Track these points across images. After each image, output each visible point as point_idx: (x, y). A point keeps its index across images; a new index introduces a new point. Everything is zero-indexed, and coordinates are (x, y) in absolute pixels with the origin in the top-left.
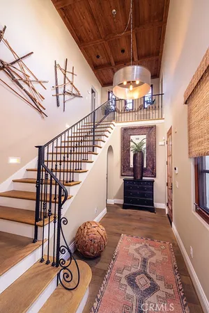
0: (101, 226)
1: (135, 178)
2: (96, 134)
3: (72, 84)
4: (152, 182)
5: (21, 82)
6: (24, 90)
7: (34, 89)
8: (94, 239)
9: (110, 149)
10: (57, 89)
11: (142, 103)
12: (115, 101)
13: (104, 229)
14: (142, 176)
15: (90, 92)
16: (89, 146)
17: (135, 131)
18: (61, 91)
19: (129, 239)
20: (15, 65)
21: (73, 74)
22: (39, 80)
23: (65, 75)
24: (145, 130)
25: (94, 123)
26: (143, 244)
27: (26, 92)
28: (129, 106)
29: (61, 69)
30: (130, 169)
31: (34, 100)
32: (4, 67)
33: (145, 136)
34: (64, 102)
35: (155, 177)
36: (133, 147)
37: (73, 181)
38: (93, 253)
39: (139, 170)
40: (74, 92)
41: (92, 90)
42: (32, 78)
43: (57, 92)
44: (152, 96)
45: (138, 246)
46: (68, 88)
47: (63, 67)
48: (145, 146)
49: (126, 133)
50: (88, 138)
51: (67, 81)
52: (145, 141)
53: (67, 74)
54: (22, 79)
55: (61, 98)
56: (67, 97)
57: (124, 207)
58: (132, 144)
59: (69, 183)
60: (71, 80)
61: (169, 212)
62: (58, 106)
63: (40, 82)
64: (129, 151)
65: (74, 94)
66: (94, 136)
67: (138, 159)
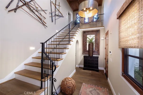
0: (73, 80)
1: (89, 56)
2: (70, 35)
3: (59, 11)
4: (98, 58)
5: (34, 11)
6: (36, 15)
7: (40, 14)
8: (70, 87)
9: (77, 42)
10: (52, 13)
11: (93, 19)
12: (80, 18)
13: (74, 81)
14: (93, 54)
15: (68, 14)
16: (67, 41)
17: (89, 33)
18: (53, 14)
19: (87, 86)
20: (31, 3)
21: (59, 6)
22: (43, 9)
23: (55, 6)
24: (94, 32)
25: (69, 29)
26: (94, 88)
27: (37, 15)
28: (87, 21)
29: (53, 4)
30: (87, 51)
31: (41, 19)
32: (26, 4)
33: (94, 35)
34: (55, 20)
35: (99, 55)
36: (88, 41)
37: (59, 58)
38: (69, 93)
39: (91, 52)
40: (60, 15)
41: (69, 13)
42: (39, 9)
43: (52, 15)
44: (98, 15)
45: (91, 89)
46: (57, 13)
47: (54, 3)
48: (94, 40)
49: (85, 34)
50: (67, 37)
51: (56, 10)
52: (94, 37)
53: (56, 6)
54: (34, 9)
55: (54, 18)
56: (57, 17)
57: (84, 69)
58: (88, 39)
59: (57, 60)
60: (58, 9)
61: (106, 72)
62: (52, 21)
63: (43, 11)
64: (86, 42)
65: (60, 16)
66: (69, 36)
67: (91, 46)
